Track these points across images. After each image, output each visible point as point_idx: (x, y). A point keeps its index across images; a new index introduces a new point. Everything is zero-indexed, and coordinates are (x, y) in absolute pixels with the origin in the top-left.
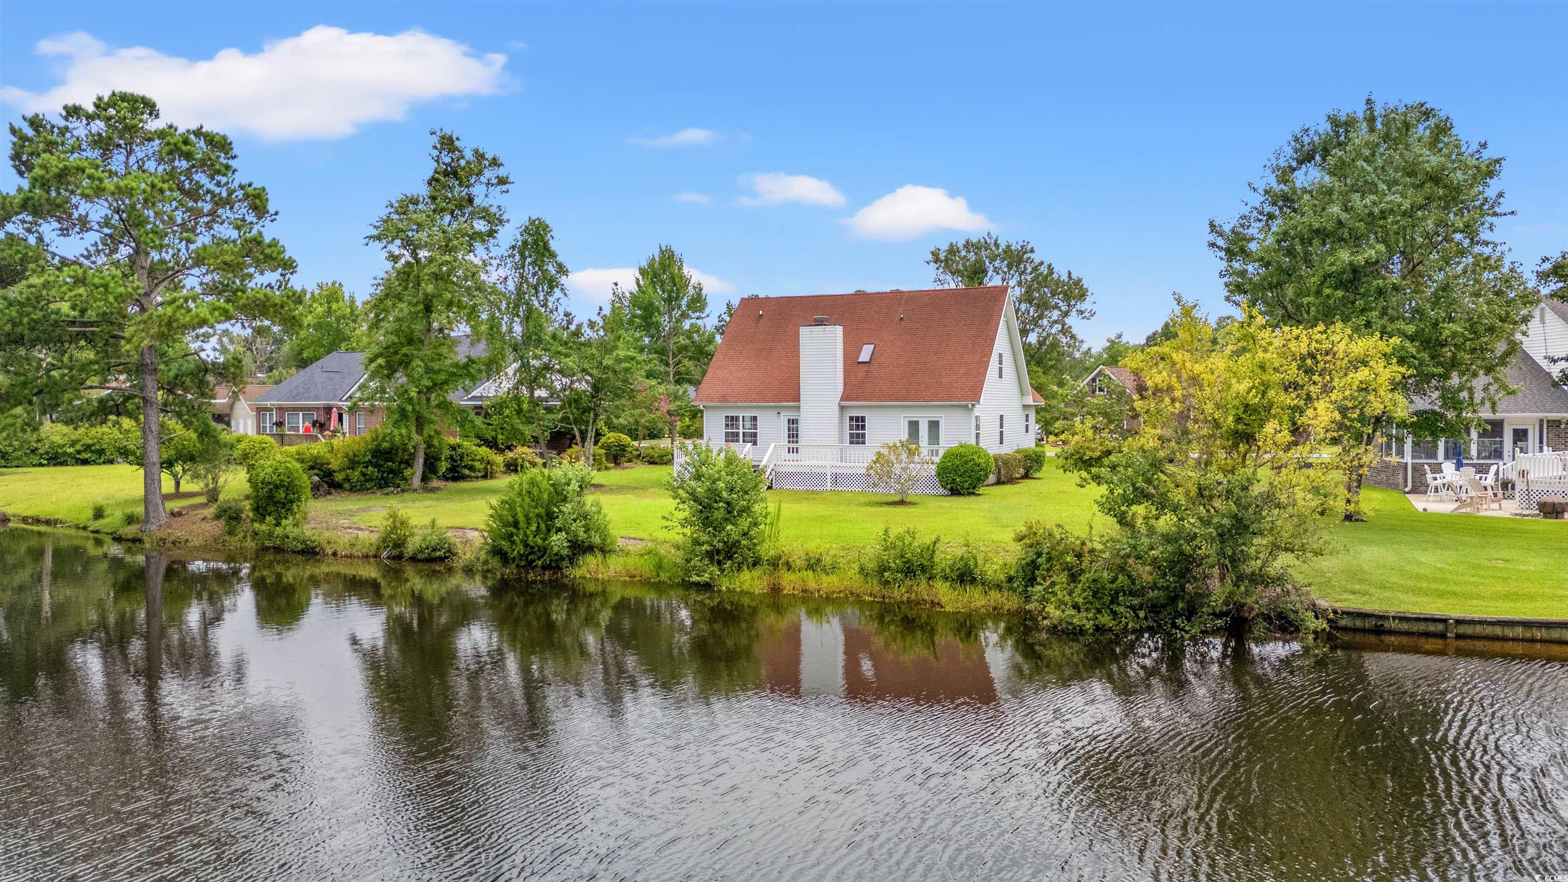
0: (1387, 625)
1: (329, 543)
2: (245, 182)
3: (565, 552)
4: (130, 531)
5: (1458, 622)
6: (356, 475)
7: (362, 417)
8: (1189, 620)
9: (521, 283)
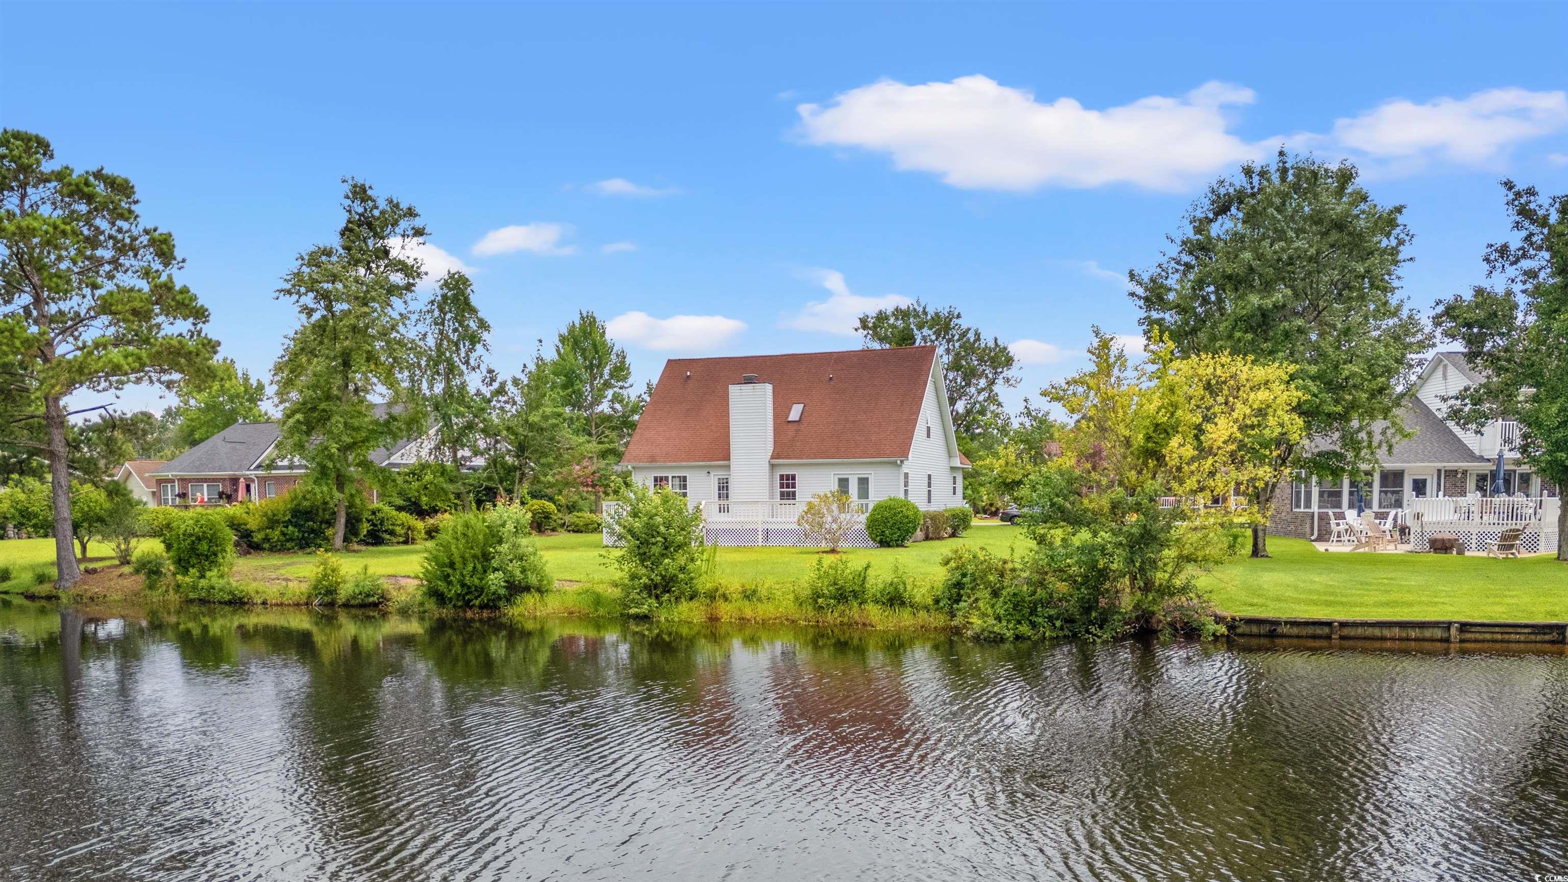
0: (1279, 630)
1: (257, 592)
2: (150, 226)
3: (502, 592)
4: (45, 588)
5: (1343, 625)
6: (275, 535)
7: (272, 487)
8: (1101, 627)
9: (441, 340)
